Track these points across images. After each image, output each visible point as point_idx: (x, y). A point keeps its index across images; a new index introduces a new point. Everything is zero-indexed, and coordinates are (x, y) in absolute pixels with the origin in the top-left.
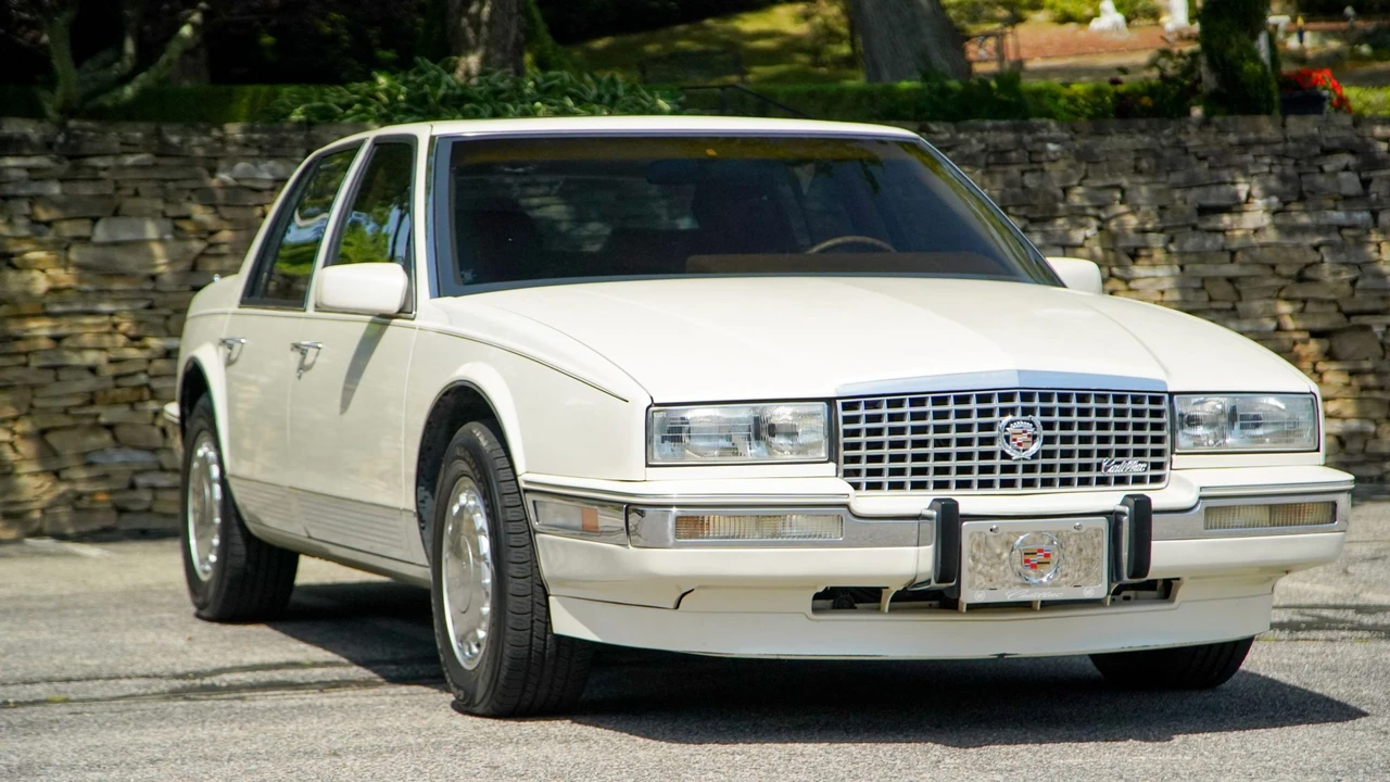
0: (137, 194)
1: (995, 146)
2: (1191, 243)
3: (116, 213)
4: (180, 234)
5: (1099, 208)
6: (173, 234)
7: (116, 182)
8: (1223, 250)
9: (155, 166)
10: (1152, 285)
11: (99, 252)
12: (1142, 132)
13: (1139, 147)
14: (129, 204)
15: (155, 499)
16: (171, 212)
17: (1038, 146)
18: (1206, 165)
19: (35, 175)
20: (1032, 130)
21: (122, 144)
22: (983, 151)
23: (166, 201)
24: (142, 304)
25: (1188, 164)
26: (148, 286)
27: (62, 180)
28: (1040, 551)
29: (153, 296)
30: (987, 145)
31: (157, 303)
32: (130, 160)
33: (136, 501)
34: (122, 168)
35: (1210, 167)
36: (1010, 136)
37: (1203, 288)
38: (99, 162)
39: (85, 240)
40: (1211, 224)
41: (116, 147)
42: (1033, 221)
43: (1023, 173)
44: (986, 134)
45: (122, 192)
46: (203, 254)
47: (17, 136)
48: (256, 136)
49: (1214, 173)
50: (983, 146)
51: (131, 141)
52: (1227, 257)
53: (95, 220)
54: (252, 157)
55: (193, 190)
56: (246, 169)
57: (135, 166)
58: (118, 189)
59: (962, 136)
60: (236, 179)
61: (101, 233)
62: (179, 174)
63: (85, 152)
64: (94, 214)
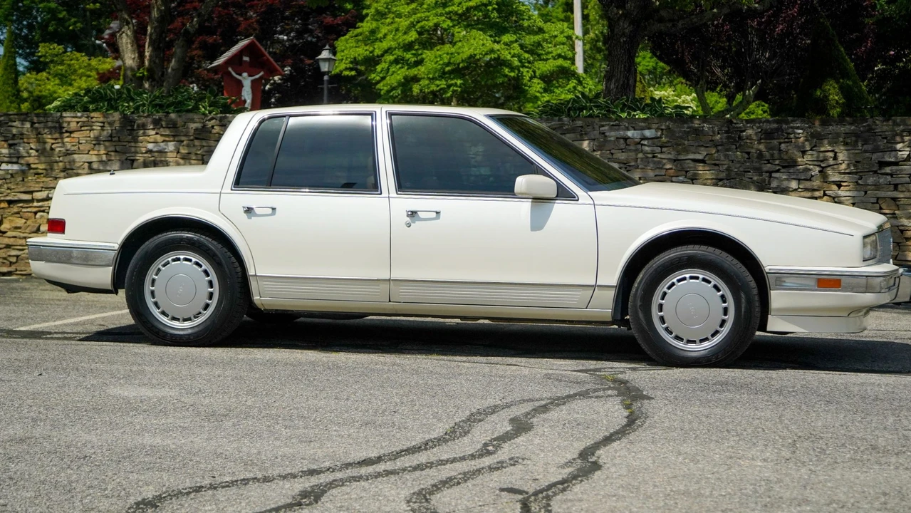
1: (766, 130)
2: (871, 180)
5: (822, 161)
8: (890, 184)
10: (848, 200)
12: (851, 124)
13: (848, 131)
17: (790, 130)
18: (885, 141)
20: (787, 123)
22: (760, 132)
25: (875, 140)
30: (762, 130)
35: (887, 142)
36: (775, 126)
37: (877, 203)
40: (883, 171)
42: (784, 167)
43: (780, 143)
44: (761, 124)
49: (890, 145)
50: (760, 130)
52: (892, 187)
59: (748, 125)
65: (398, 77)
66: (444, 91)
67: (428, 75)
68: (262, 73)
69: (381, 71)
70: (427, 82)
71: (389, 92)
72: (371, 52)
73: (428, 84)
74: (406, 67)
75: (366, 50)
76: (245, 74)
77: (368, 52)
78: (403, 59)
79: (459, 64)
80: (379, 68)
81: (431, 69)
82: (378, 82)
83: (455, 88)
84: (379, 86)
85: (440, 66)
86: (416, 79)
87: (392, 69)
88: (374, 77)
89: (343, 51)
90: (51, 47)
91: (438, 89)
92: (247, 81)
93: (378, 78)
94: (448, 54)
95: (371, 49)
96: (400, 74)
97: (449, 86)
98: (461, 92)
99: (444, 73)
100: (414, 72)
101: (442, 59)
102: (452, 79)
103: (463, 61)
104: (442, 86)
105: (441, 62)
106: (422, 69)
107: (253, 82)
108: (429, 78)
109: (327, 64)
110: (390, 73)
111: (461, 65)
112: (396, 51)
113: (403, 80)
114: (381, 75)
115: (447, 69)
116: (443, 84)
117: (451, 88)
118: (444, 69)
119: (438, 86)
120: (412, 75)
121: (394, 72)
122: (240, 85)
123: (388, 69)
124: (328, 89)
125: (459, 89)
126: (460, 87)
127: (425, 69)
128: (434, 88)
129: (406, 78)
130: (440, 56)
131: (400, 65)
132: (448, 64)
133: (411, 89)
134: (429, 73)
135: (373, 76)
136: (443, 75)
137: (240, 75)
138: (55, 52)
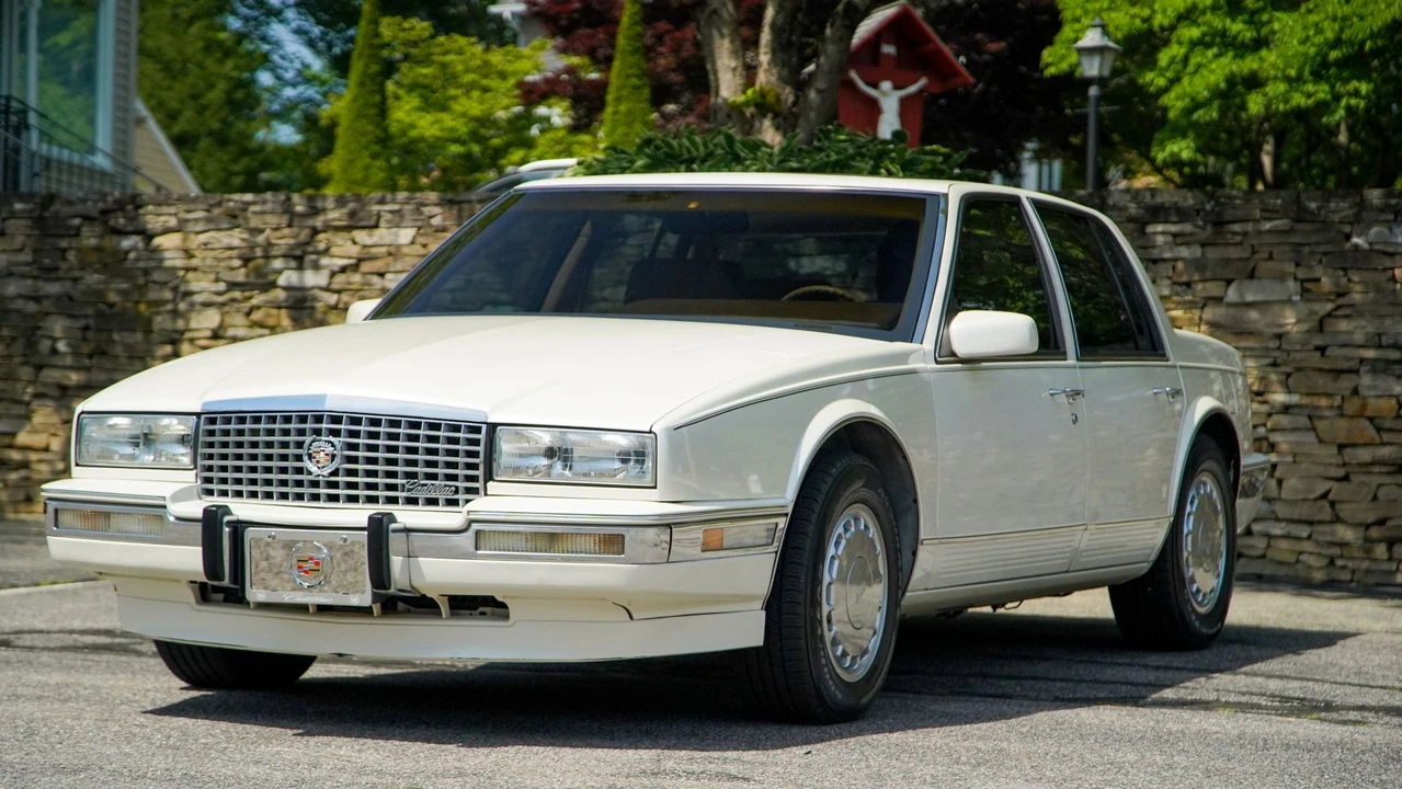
0: (1271, 258)
3: (1252, 276)
4: (1307, 296)
6: (1302, 296)
7: (1253, 246)
9: (1291, 231)
11: (1231, 311)
14: (1264, 267)
15: (1269, 546)
16: (1301, 274)
19: (1179, 240)
21: (1262, 210)
23: (1297, 265)
24: (1267, 361)
26: (1273, 344)
27: (1203, 245)
28: (312, 559)
29: (1276, 354)
31: (1279, 361)
32: (1267, 226)
33: (1252, 547)
34: (1260, 233)
38: (1236, 227)
39: (1218, 300)
41: (1258, 214)
45: (1257, 256)
46: (1329, 315)
47: (1167, 204)
48: (1393, 202)
51: (1271, 208)
53: (1229, 282)
54: (1385, 221)
55: (1325, 254)
56: (1379, 234)
57: (1270, 231)
58: (1254, 253)
60: (1371, 244)
61: (1232, 294)
62: (1314, 239)
63: (1226, 218)
64: (1230, 276)
65: (1212, 79)
66: (1323, 107)
67: (1284, 71)
68: (923, 82)
69: (1169, 65)
70: (1282, 87)
71: (1189, 111)
72: (1144, 21)
73: (1287, 92)
74: (1230, 54)
75: (1133, 17)
76: (886, 85)
77: (1138, 22)
78: (1223, 33)
79: (1363, 43)
80: (1164, 58)
81: (1294, 56)
82: (1165, 90)
83: (1353, 102)
84: (1166, 100)
85: (1312, 50)
86: (1254, 82)
87: (1194, 60)
88: (1153, 79)
89: (1077, 20)
90: (406, 25)
91: (1310, 102)
92: (890, 101)
93: (1161, 82)
94: (1335, 19)
95: (1146, 12)
96: (1217, 69)
97: (1337, 98)
98: (1367, 110)
99: (1325, 64)
100: (1250, 64)
101: (1319, 30)
102: (1346, 81)
103: (1373, 36)
104: (1321, 96)
105: (1319, 39)
106: (1270, 58)
107: (904, 102)
108: (1288, 80)
109: (1096, 61)
110: (1191, 68)
111: (1368, 45)
112: (1209, 16)
113: (1223, 85)
114: (1169, 74)
115: (1334, 55)
116: (1322, 91)
117: (1343, 102)
118: (1326, 56)
119: (1309, 96)
120: (1246, 71)
121: (1199, 66)
122: (873, 109)
123: (1186, 60)
124: (1099, 117)
125: (1362, 104)
126: (1363, 98)
127: (1278, 57)
128: (1298, 100)
129: (1231, 80)
130: (1316, 25)
131: (1215, 50)
132: (1337, 43)
133: (1243, 107)
134: (1288, 65)
135: (1149, 76)
136: (1321, 69)
137: (875, 86)
138: (413, 35)
